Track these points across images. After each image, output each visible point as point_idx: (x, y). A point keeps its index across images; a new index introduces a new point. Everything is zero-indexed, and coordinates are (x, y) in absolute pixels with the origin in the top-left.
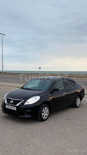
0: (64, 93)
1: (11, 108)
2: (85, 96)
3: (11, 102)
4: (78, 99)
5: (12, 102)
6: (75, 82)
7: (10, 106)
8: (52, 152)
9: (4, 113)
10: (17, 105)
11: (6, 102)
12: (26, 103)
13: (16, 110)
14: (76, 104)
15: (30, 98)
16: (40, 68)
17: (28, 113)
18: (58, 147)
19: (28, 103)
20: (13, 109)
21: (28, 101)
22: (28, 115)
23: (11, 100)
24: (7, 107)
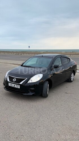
0: (63, 69)
1: (15, 86)
2: (77, 71)
3: (13, 80)
4: (73, 75)
5: (15, 80)
6: (69, 59)
7: (14, 84)
8: (66, 134)
9: (7, 90)
10: (21, 83)
11: (8, 80)
12: (30, 81)
13: (19, 88)
14: (71, 79)
15: (33, 76)
16: (29, 47)
17: (32, 91)
18: (70, 128)
19: (32, 81)
20: (16, 87)
21: (32, 79)
22: (32, 92)
23: (13, 78)
24: (10, 84)
